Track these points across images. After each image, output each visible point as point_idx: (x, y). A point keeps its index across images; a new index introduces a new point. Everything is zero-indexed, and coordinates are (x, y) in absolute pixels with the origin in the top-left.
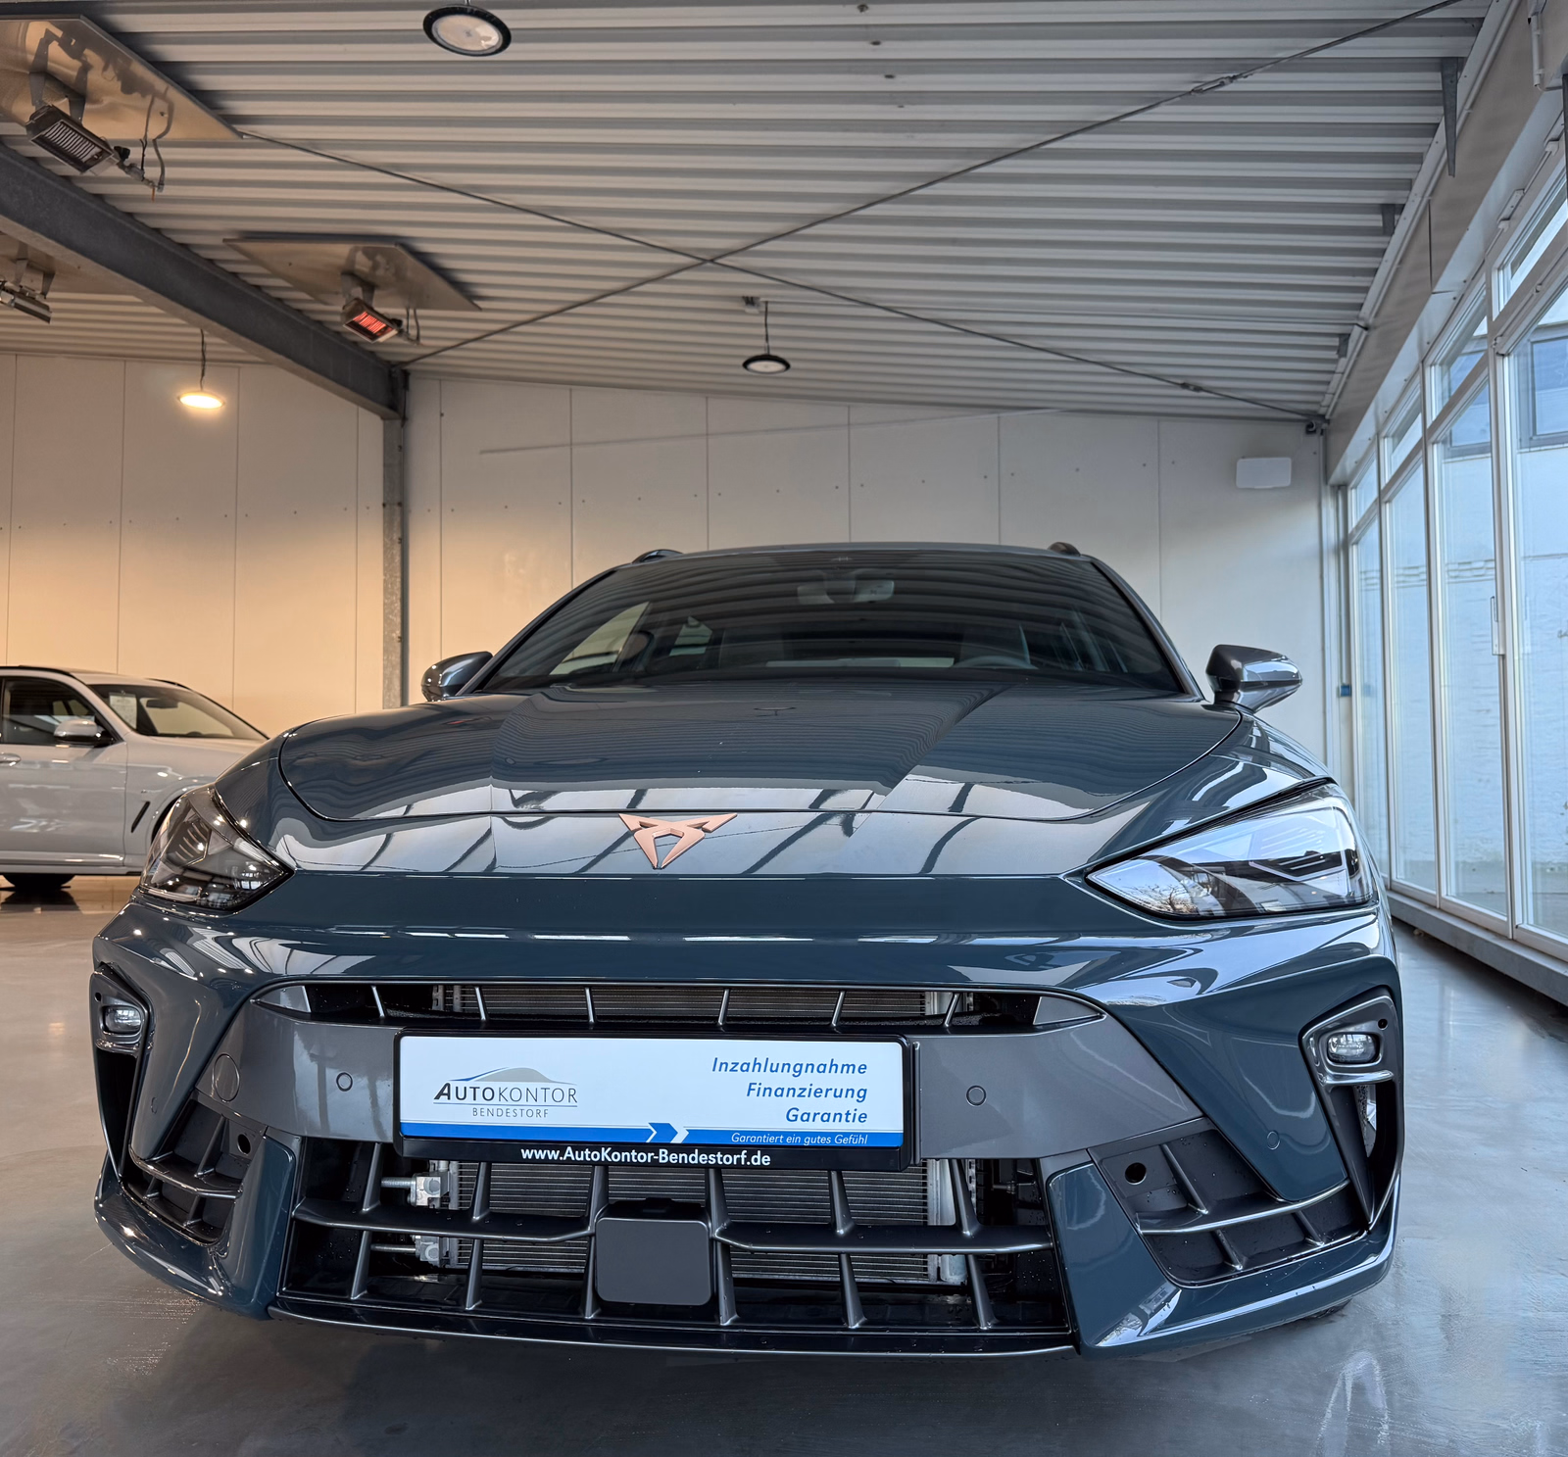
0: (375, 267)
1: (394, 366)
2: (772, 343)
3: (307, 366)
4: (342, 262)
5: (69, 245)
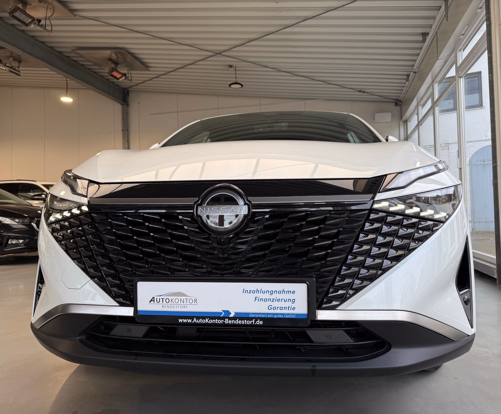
0: (118, 58)
1: (125, 89)
2: (238, 79)
3: (98, 89)
4: (108, 56)
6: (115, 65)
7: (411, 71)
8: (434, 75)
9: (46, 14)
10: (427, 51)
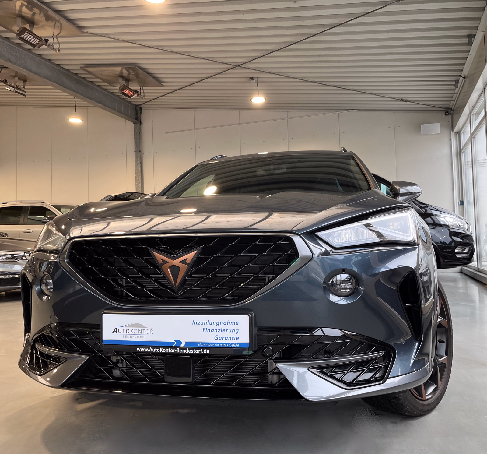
0: (129, 74)
1: (137, 106)
2: (260, 92)
4: (118, 73)
5: (31, 71)
6: (126, 82)
7: (460, 76)
9: (54, 33)
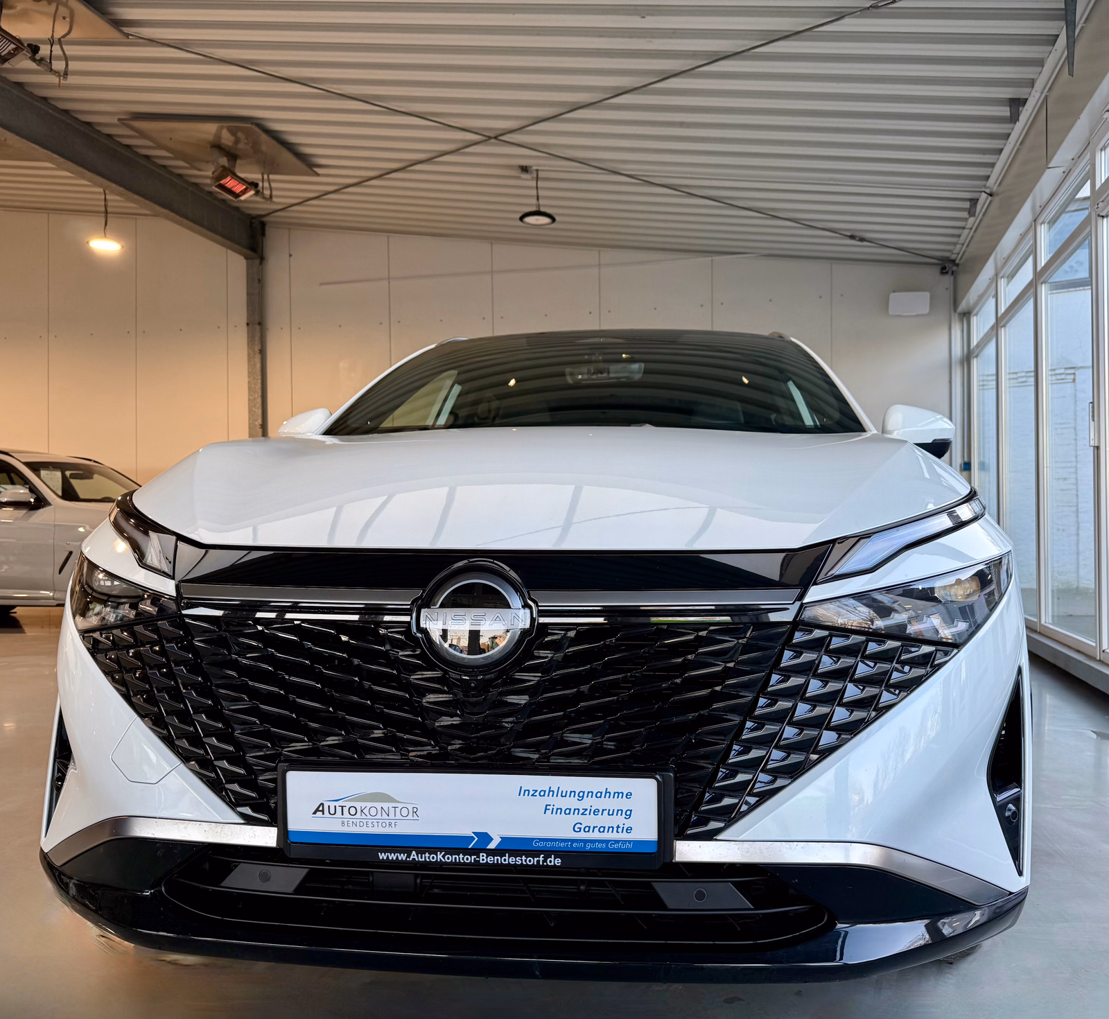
1: (252, 218)
2: (541, 202)
3: (187, 218)
6: (228, 160)
7: (981, 192)
8: (1038, 204)
9: (53, 31)
10: (1021, 143)
